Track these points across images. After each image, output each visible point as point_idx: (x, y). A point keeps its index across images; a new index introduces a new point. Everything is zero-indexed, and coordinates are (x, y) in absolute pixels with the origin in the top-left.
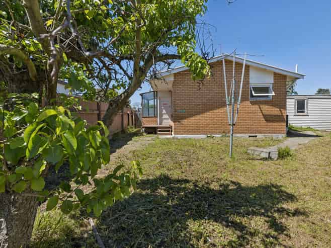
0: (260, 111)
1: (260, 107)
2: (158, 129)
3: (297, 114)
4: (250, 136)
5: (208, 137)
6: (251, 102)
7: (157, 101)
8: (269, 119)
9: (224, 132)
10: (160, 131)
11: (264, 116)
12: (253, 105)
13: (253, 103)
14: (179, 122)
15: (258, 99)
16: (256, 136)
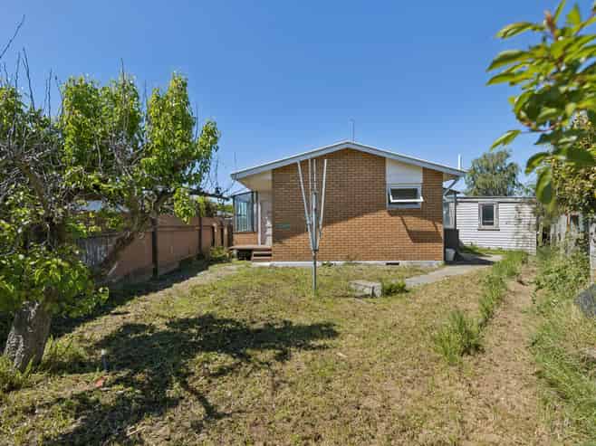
0: (403, 226)
1: (402, 220)
2: (255, 253)
3: (483, 227)
4: (388, 264)
5: (324, 264)
6: (389, 211)
7: (257, 208)
8: (417, 237)
9: (348, 257)
10: (255, 255)
11: (410, 233)
12: (392, 215)
13: (392, 213)
14: (281, 243)
15: (400, 207)
16: (398, 264)
